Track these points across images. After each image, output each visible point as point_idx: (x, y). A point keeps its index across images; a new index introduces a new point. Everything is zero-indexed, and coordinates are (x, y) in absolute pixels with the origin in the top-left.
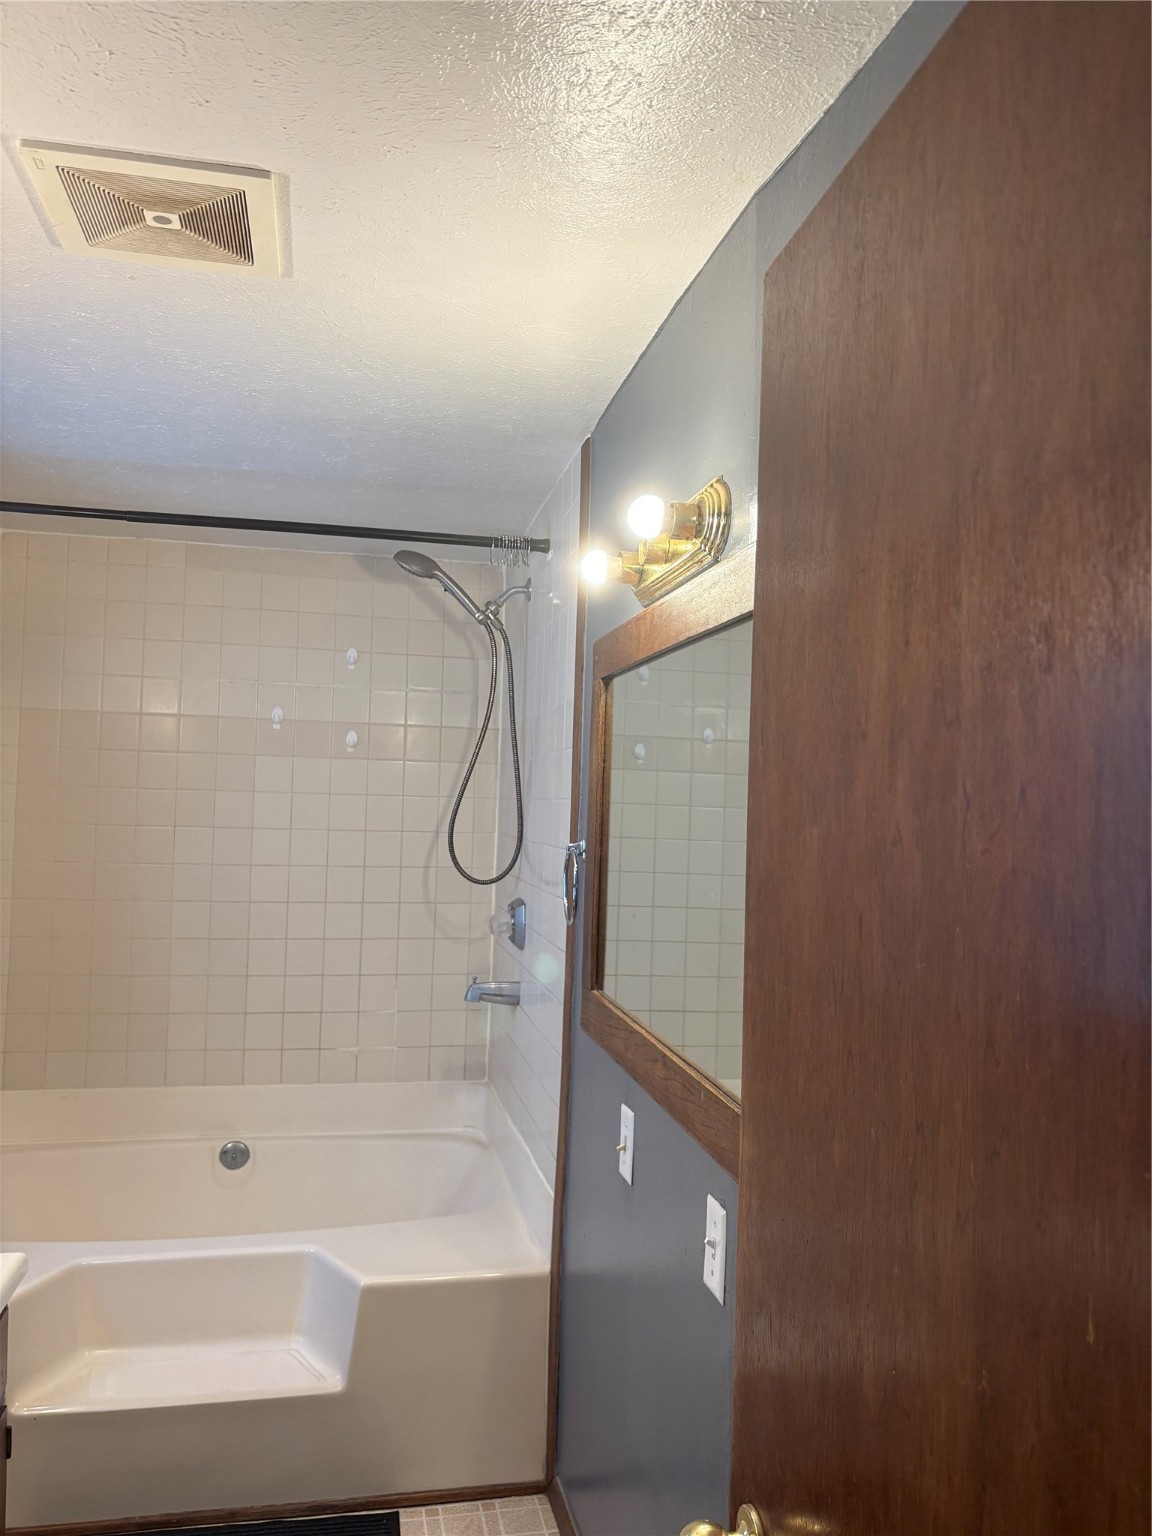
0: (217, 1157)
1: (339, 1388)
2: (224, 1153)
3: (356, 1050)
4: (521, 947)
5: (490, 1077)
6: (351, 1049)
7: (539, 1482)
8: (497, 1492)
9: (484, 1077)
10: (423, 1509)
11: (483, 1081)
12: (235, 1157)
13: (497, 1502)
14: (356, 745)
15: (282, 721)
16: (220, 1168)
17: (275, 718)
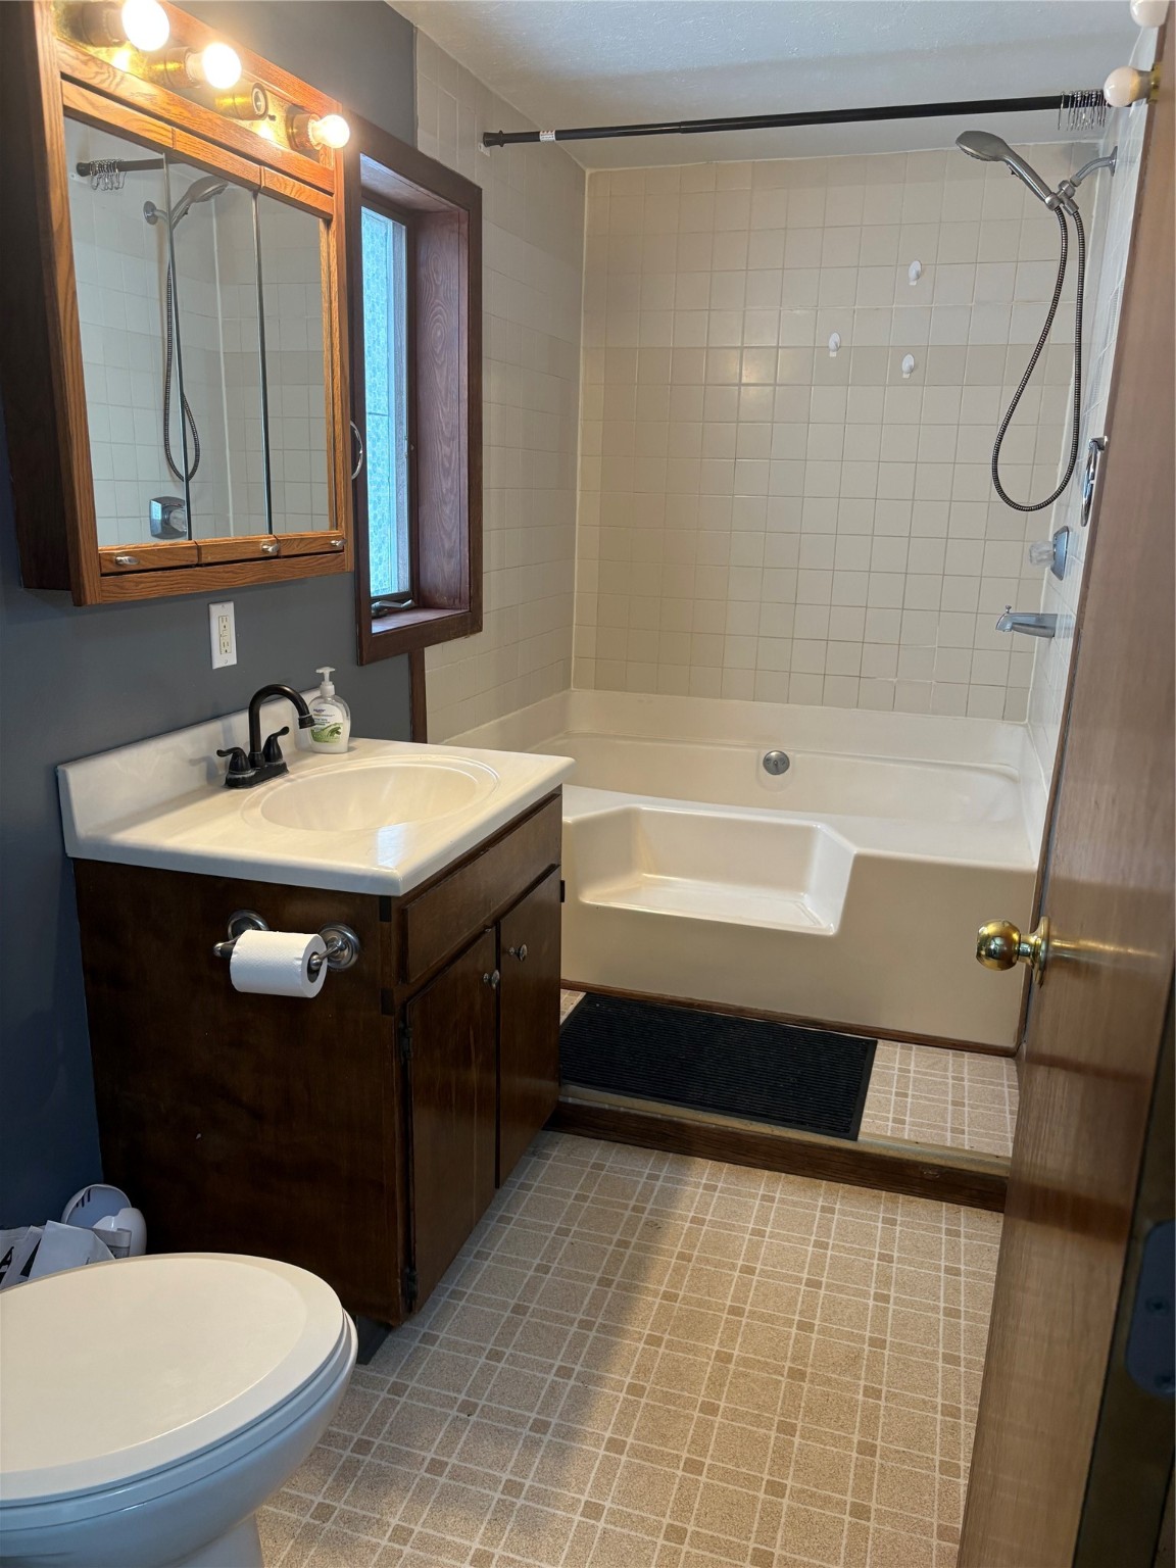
0: (761, 764)
1: (831, 934)
2: (767, 760)
3: (895, 680)
4: (1061, 578)
5: (1029, 719)
6: (890, 680)
7: (1008, 1048)
8: (968, 1047)
9: (1024, 719)
10: (900, 1044)
11: (1021, 721)
12: (777, 765)
13: (967, 1054)
14: (912, 370)
15: (838, 348)
16: (763, 771)
17: (832, 345)
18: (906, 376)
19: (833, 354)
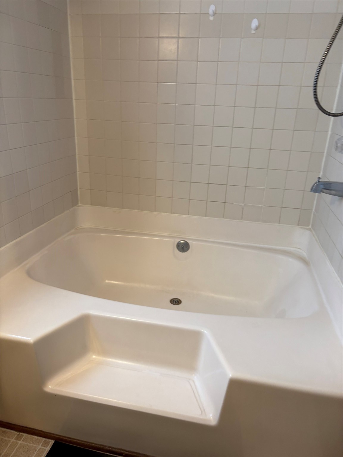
0: (176, 246)
3: (243, 205)
5: (313, 226)
6: (241, 204)
9: (308, 226)
11: (308, 227)
12: (183, 247)
14: (257, 28)
15: (215, 14)
16: (177, 251)
17: (211, 12)
18: (253, 32)
19: (211, 18)
